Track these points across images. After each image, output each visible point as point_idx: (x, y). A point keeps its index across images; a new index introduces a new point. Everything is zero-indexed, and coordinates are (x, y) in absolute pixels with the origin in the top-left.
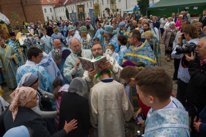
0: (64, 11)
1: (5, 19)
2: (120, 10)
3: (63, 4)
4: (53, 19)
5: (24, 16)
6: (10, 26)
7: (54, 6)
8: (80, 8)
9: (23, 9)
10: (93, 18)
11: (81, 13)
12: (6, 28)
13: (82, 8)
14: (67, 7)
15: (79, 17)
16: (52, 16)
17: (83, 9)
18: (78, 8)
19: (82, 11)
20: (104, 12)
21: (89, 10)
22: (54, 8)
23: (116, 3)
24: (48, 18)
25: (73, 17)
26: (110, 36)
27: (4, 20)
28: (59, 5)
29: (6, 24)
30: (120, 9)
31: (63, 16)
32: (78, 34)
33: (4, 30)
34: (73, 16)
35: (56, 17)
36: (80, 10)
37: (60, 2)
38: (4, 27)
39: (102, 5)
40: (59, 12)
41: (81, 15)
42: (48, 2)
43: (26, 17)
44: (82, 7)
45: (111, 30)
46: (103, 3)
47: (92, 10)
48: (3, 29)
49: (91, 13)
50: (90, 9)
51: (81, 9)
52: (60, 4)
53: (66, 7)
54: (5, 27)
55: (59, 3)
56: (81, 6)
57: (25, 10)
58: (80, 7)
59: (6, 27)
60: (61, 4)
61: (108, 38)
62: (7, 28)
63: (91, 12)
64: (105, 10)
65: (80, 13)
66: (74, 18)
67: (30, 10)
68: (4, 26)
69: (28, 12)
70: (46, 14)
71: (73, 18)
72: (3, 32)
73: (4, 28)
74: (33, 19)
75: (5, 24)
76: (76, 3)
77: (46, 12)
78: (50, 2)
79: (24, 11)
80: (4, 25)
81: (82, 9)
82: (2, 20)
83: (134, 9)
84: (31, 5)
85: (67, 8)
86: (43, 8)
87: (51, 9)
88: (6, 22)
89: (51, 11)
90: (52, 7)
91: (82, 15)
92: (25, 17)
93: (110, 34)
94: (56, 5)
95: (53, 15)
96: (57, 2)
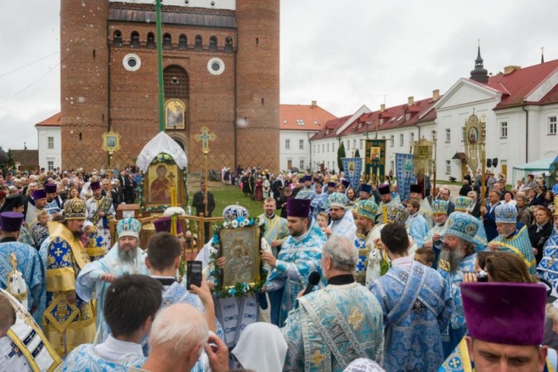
0: (333, 151)
1: (180, 156)
2: (504, 164)
3: (336, 132)
4: (302, 167)
5: (234, 152)
6: (185, 172)
7: (311, 136)
8: (373, 149)
9: (236, 136)
10: (406, 179)
11: (375, 160)
12: (174, 176)
13: (378, 149)
14: (345, 140)
15: (367, 172)
16: (301, 158)
17: (383, 152)
18: (366, 148)
19: (377, 156)
20: (449, 162)
21: (394, 155)
22: (310, 140)
23: (484, 144)
24: (290, 162)
25: (351, 169)
26: (465, 247)
27: (175, 157)
28: (325, 135)
29: (178, 168)
30: (502, 161)
31: (328, 162)
32: (350, 220)
33: (168, 179)
34: (352, 166)
35: (311, 164)
36: (372, 152)
37: (329, 127)
38: (171, 173)
39: (446, 142)
40: (321, 150)
41: (372, 165)
42: (299, 124)
43: (238, 153)
44: (377, 146)
45: (472, 229)
46: (449, 138)
47: (405, 156)
48: (168, 176)
49: (400, 165)
50: (397, 154)
51: (376, 151)
52: (327, 132)
53: (341, 141)
54: (173, 174)
55: (326, 128)
56: (376, 143)
57: (238, 137)
58: (374, 146)
59: (175, 173)
60: (330, 133)
61: (459, 253)
62: (178, 175)
63: (400, 160)
64: (453, 158)
65: (373, 160)
66: (353, 172)
67: (249, 139)
68: (172, 171)
69: (244, 144)
70: (288, 151)
71: (350, 171)
72: (166, 183)
73: (172, 176)
74: (253, 160)
75: (175, 166)
76: (369, 133)
77: (288, 146)
78: (303, 124)
79: (236, 140)
80: (173, 168)
81: (379, 152)
82: (173, 155)
83: (552, 165)
84: (255, 128)
85: (343, 142)
86: (283, 137)
87: (301, 141)
88: (177, 162)
89: (301, 147)
90: (305, 137)
91: (377, 166)
92: (236, 155)
93: (465, 241)
94: (317, 134)
95: (304, 158)
96: (320, 125)
